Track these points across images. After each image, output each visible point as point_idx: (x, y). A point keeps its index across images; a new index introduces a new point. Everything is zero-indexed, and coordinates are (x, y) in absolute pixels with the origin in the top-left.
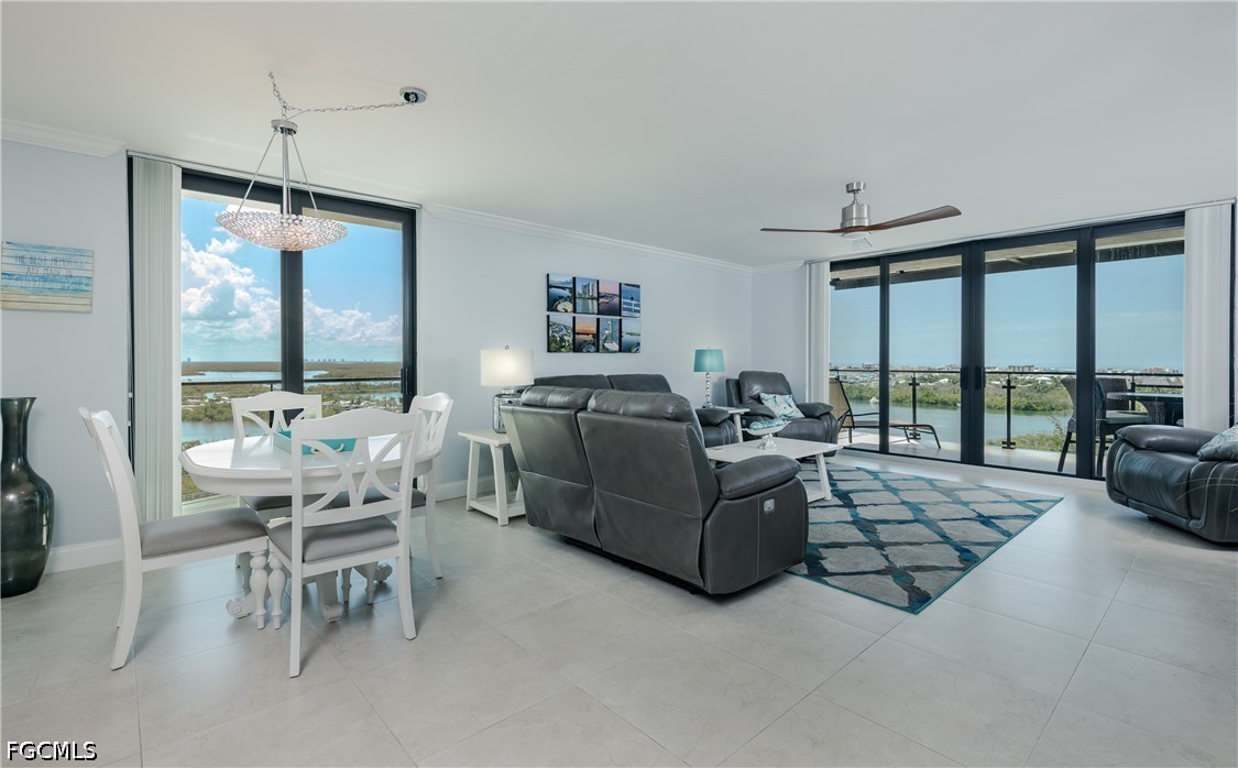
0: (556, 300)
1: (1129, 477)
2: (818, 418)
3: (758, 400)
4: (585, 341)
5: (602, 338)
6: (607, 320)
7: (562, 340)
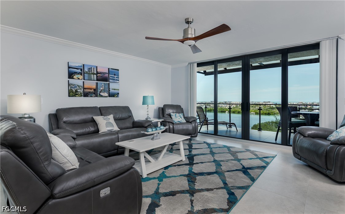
0: (72, 74)
1: (302, 148)
2: (191, 122)
3: (170, 115)
4: (89, 92)
5: (99, 91)
6: (101, 84)
7: (76, 91)
